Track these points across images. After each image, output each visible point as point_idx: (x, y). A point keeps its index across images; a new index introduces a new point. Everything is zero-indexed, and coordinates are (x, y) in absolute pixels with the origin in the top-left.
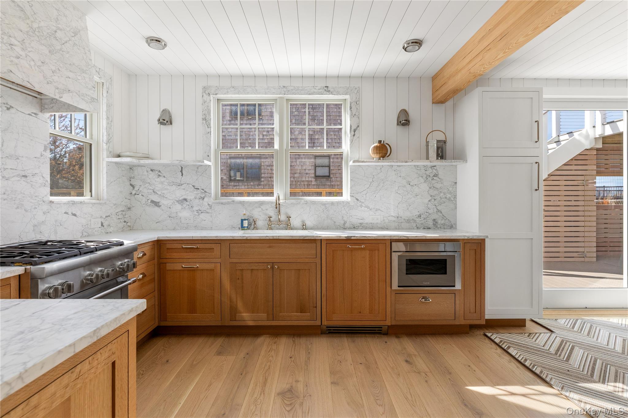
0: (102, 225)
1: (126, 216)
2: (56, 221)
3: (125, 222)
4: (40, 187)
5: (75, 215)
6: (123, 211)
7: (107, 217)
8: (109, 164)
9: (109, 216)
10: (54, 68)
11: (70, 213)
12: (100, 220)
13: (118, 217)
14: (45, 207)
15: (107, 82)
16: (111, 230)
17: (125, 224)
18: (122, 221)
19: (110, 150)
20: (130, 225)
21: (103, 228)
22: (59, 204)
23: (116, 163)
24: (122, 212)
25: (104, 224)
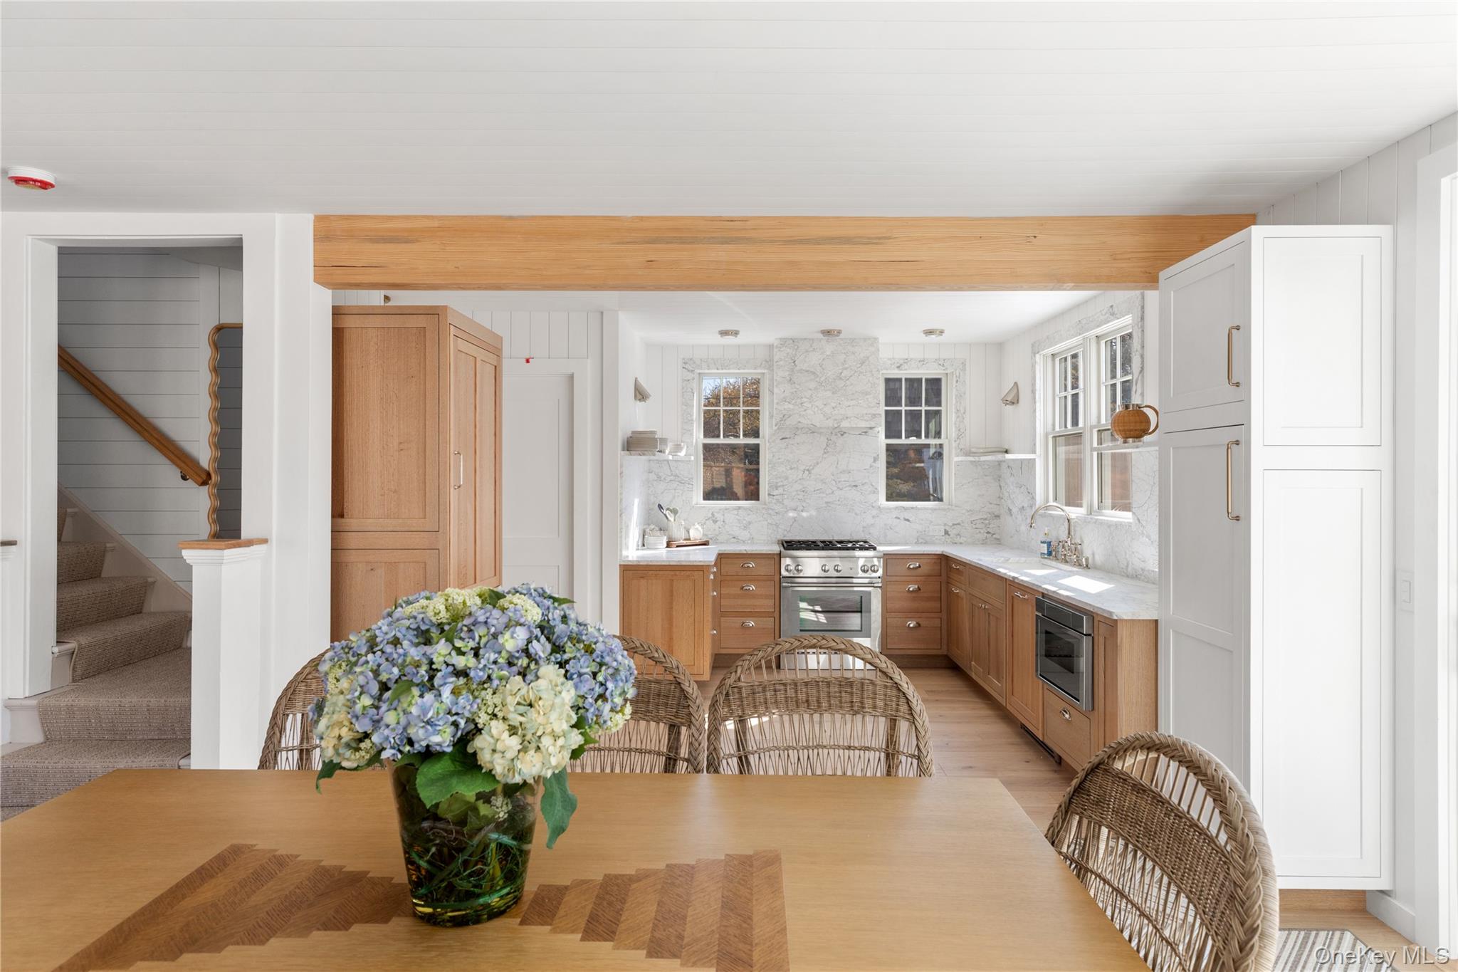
0: (946, 533)
1: (990, 526)
2: (885, 525)
3: (988, 533)
4: (869, 494)
5: (908, 520)
6: (986, 519)
7: (954, 525)
8: (958, 464)
9: (959, 524)
10: (834, 405)
11: (902, 518)
12: (943, 528)
13: (974, 526)
14: (875, 512)
15: (956, 370)
16: (962, 540)
17: (990, 535)
18: (982, 531)
19: (961, 446)
20: (998, 537)
21: (947, 536)
22: (890, 509)
23: (971, 462)
24: (982, 521)
25: (949, 533)
